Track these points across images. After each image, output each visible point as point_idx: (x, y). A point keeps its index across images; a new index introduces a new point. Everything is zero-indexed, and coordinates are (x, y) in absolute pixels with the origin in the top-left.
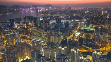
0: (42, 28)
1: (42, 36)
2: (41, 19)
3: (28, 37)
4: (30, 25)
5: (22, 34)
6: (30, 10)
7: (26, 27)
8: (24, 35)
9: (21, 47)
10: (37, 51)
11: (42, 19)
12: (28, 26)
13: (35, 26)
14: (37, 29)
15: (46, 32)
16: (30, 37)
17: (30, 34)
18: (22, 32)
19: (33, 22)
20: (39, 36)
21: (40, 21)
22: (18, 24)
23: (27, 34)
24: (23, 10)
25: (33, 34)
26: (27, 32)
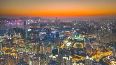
0: (30, 40)
1: (30, 47)
2: (29, 30)
3: (13, 50)
4: (16, 37)
5: (6, 47)
6: (17, 22)
7: (11, 39)
8: (8, 48)
10: (24, 63)
11: (31, 30)
12: (14, 38)
13: (22, 38)
14: (25, 41)
15: (35, 43)
16: (16, 50)
17: (15, 47)
19: (19, 34)
20: (27, 48)
21: (28, 32)
22: (2, 37)
23: (12, 46)
25: (19, 46)
26: (12, 44)
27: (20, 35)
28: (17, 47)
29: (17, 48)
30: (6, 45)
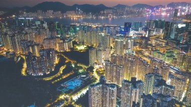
0: (178, 44)
1: (174, 56)
2: (180, 26)
3: (147, 54)
4: (155, 36)
5: (138, 47)
6: (162, 11)
7: (147, 36)
8: (141, 49)
9: (132, 62)
10: (158, 76)
11: (184, 25)
12: (151, 36)
13: (164, 39)
14: (167, 44)
16: (150, 54)
17: (150, 49)
18: (138, 42)
19: (161, 30)
20: (167, 56)
21: (177, 29)
22: (136, 32)
23: (146, 48)
24: (149, 12)
25: (156, 50)
26: (147, 44)
27: (161, 33)
28: (152, 50)
29: (152, 52)
30: (138, 44)
